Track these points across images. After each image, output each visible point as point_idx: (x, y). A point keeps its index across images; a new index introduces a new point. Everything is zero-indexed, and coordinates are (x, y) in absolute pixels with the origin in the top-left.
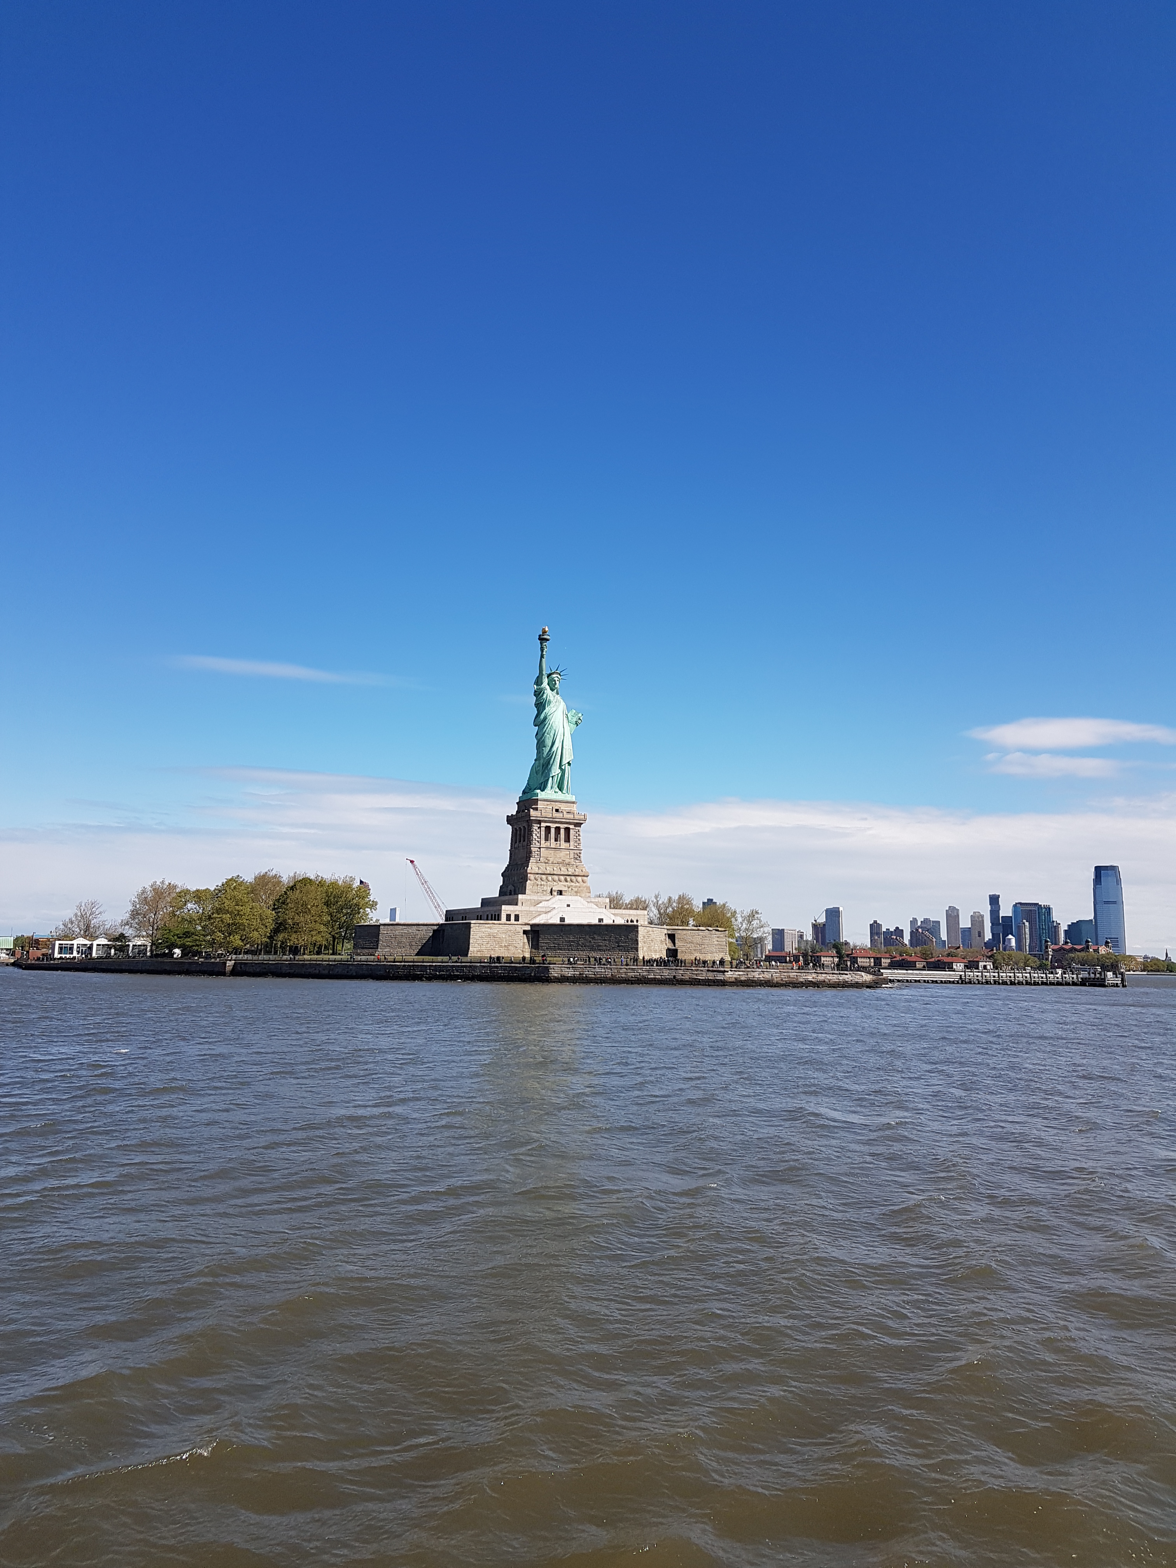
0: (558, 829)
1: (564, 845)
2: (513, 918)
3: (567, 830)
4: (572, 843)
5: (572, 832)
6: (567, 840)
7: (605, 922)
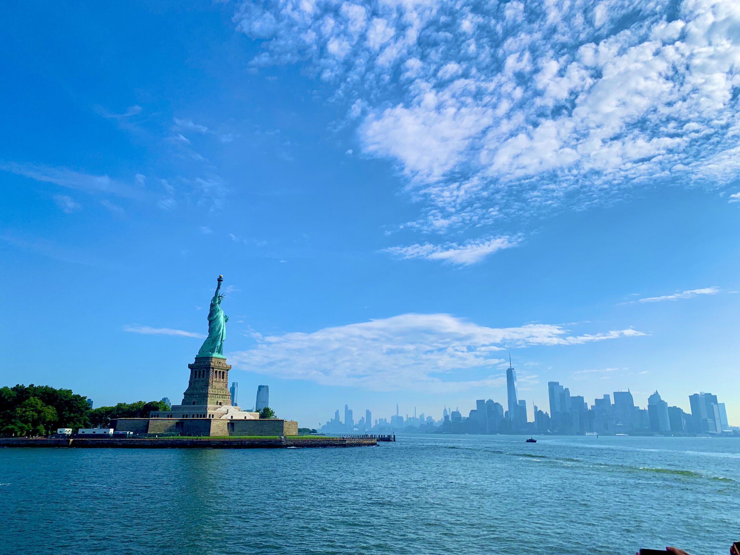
0: (220, 372)
1: (222, 380)
2: (211, 416)
3: (223, 373)
4: (225, 379)
5: (225, 374)
6: (223, 378)
7: (247, 418)
